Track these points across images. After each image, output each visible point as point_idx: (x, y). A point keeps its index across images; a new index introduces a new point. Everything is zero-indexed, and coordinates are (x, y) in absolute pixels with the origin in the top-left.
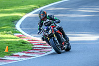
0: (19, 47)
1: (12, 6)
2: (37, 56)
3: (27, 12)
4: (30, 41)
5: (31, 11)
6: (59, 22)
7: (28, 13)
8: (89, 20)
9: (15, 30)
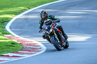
0: (9, 48)
1: (2, 8)
2: (27, 56)
3: (16, 13)
4: (20, 42)
5: (20, 13)
6: (59, 22)
7: (18, 15)
8: (78, 21)
9: (5, 32)
